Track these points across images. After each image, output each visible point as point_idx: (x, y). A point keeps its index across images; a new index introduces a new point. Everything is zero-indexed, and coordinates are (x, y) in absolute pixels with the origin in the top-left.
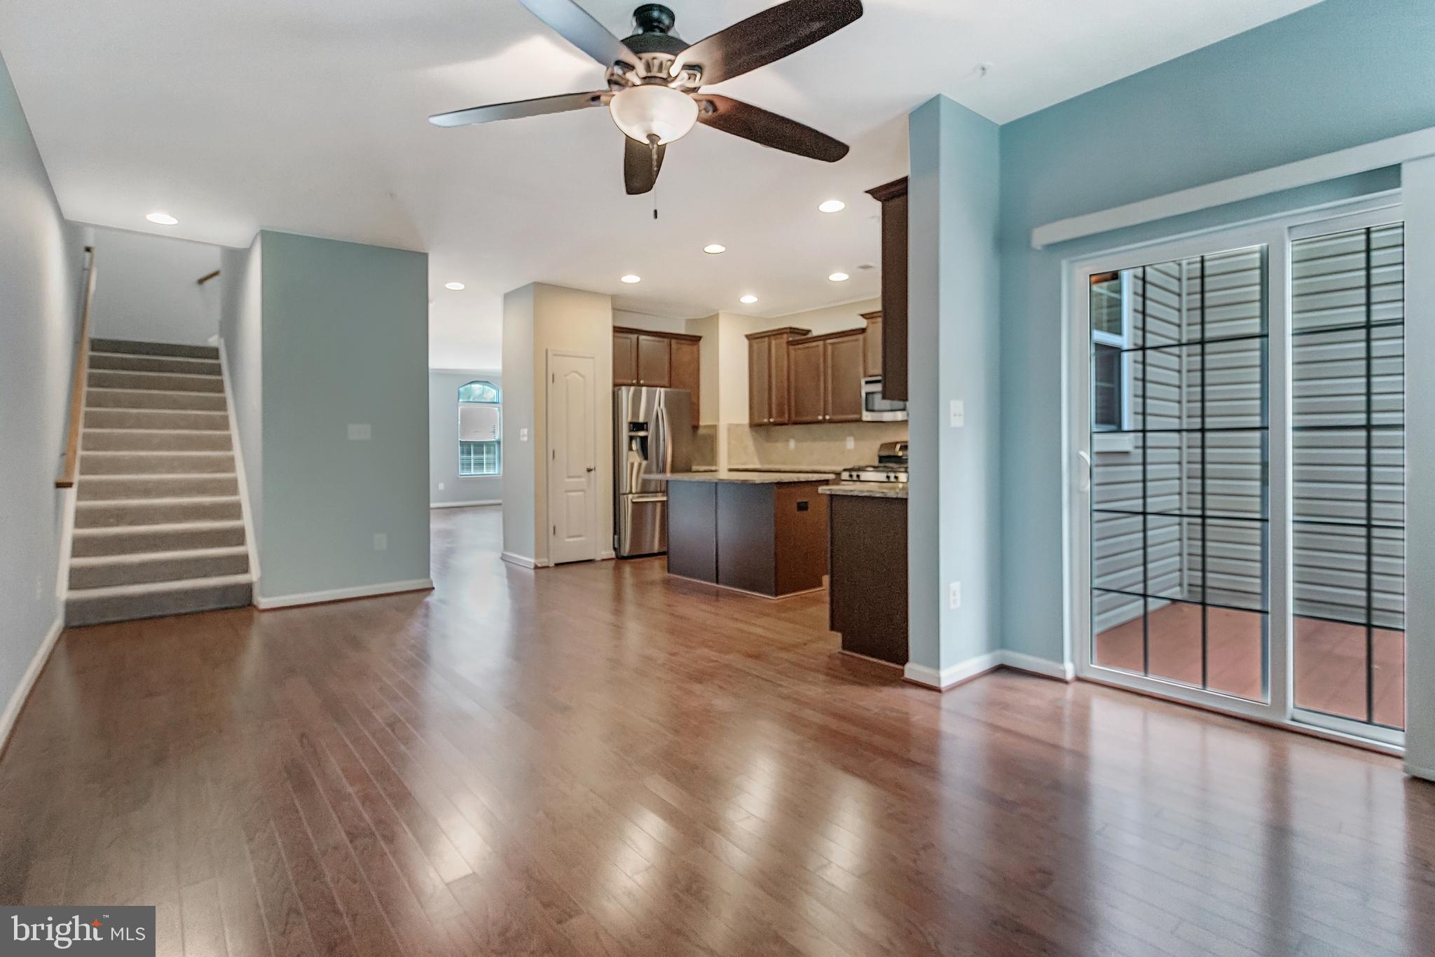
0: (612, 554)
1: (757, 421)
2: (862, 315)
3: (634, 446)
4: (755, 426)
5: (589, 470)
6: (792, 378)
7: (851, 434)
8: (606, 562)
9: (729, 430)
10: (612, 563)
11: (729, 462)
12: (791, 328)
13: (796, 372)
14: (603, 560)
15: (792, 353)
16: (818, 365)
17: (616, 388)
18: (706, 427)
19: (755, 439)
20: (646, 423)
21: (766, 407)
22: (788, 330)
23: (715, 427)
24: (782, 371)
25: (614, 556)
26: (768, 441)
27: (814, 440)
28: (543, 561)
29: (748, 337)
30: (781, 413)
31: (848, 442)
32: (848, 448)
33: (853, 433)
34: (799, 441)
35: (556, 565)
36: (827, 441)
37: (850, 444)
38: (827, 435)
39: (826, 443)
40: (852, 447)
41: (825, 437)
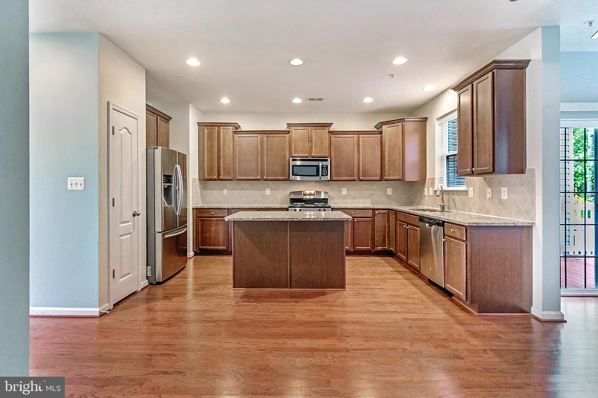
4: (204, 180)
5: (135, 215)
6: (237, 153)
8: (143, 291)
9: (193, 182)
10: (147, 290)
15: (237, 139)
16: (257, 147)
19: (200, 188)
20: (172, 176)
24: (228, 148)
25: (147, 283)
28: (106, 307)
29: (199, 125)
30: (228, 173)
31: (266, 191)
32: (267, 194)
33: (270, 186)
34: (231, 190)
35: (114, 305)
36: (252, 190)
37: (268, 192)
38: (252, 187)
39: (252, 191)
40: (269, 194)
41: (250, 188)
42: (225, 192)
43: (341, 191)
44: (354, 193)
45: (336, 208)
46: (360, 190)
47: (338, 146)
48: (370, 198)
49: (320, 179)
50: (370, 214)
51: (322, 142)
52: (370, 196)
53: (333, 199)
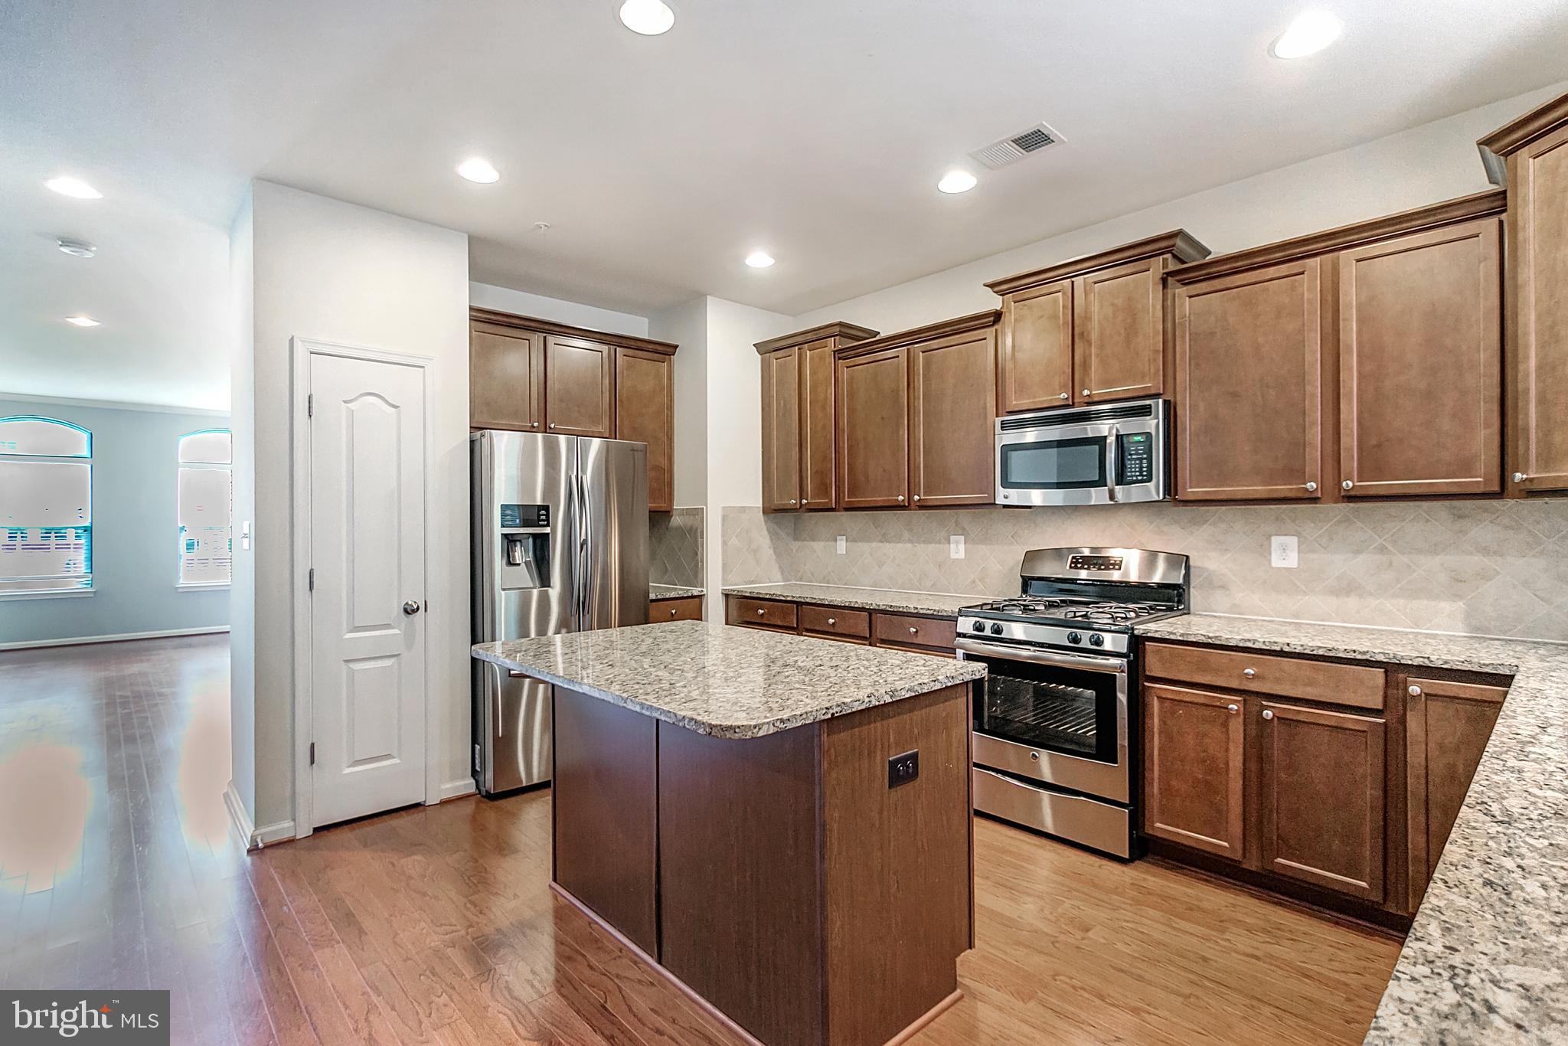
0: (467, 785)
1: (777, 502)
2: (992, 286)
3: (518, 555)
4: (773, 511)
5: (409, 611)
6: (845, 421)
7: (963, 532)
8: (450, 808)
9: (725, 518)
10: (469, 808)
11: (725, 581)
12: (841, 324)
13: (852, 411)
14: (444, 803)
15: (845, 374)
16: (896, 392)
17: (478, 434)
18: (683, 512)
19: (773, 535)
20: (546, 508)
21: (795, 478)
22: (837, 329)
23: (698, 513)
24: (824, 408)
25: (473, 790)
26: (796, 539)
27: (885, 539)
28: (282, 829)
29: (762, 348)
30: (822, 488)
31: (953, 546)
32: (953, 556)
33: (964, 529)
34: (854, 541)
35: (316, 830)
36: (911, 541)
37: (958, 549)
38: (911, 530)
39: (909, 545)
40: (961, 555)
41: (906, 535)
42: (842, 545)
43: (1264, 550)
44: (1341, 563)
45: (1157, 635)
46: (1382, 550)
47: (1212, 334)
48: (1458, 596)
49: (1112, 497)
50: (1369, 689)
51: (1132, 329)
52: (1457, 584)
53: (1223, 587)
